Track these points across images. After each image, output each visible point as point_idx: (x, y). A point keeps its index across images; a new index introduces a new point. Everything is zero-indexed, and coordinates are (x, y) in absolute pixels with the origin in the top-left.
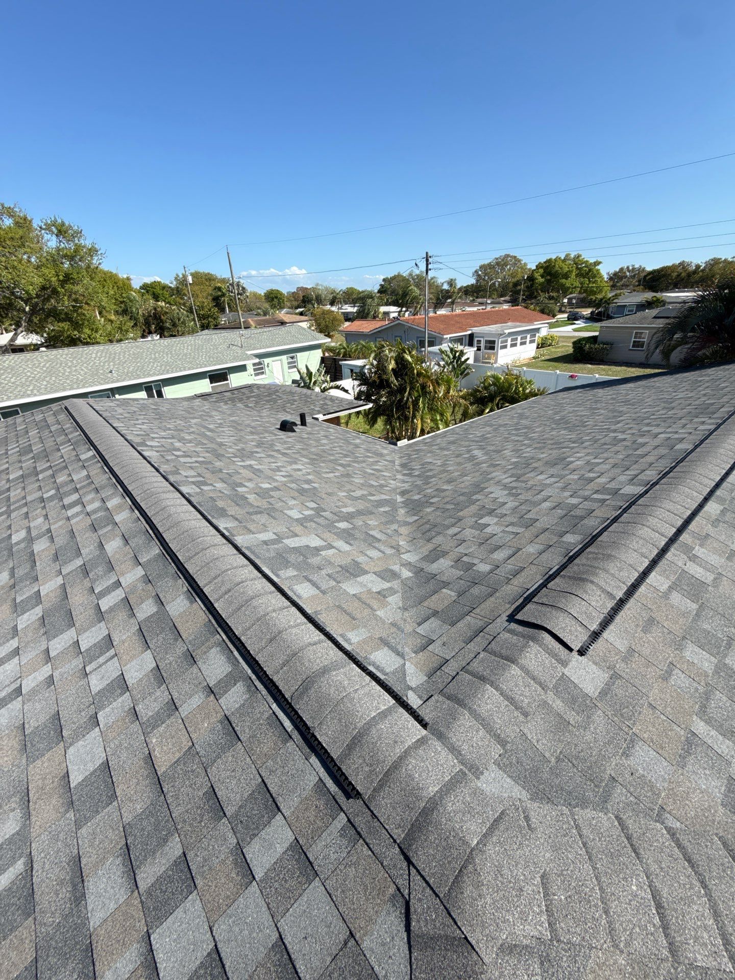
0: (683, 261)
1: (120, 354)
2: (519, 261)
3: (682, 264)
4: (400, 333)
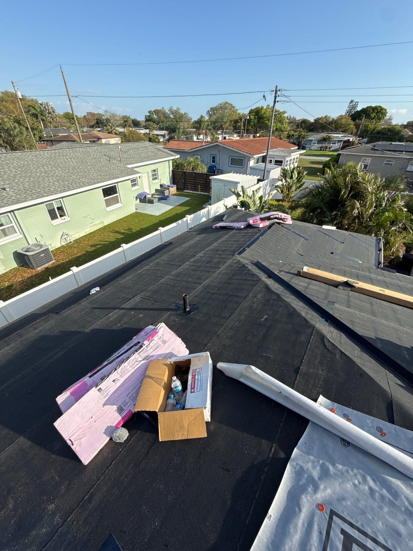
0: (327, 116)
3: (326, 117)
4: (215, 152)
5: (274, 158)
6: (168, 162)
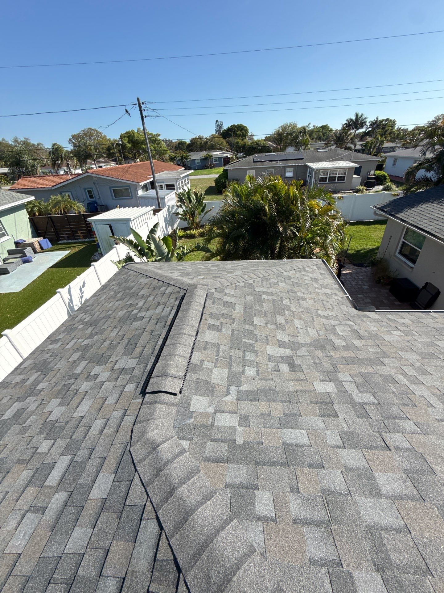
0: (200, 136)
2: (100, 133)
4: (89, 185)
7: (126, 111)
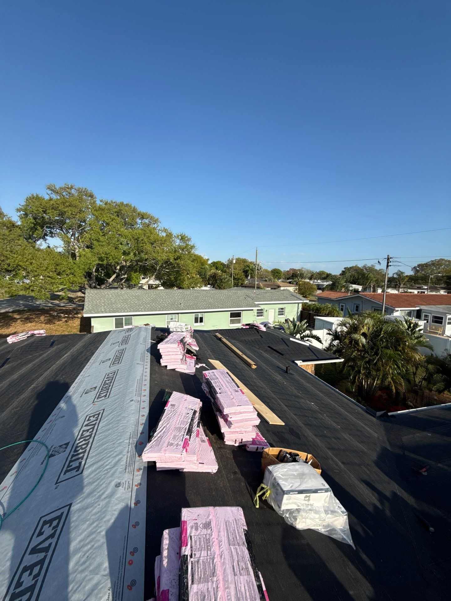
1: (188, 295)
4: (358, 302)
5: (431, 313)
6: (297, 304)
7: (379, 262)
